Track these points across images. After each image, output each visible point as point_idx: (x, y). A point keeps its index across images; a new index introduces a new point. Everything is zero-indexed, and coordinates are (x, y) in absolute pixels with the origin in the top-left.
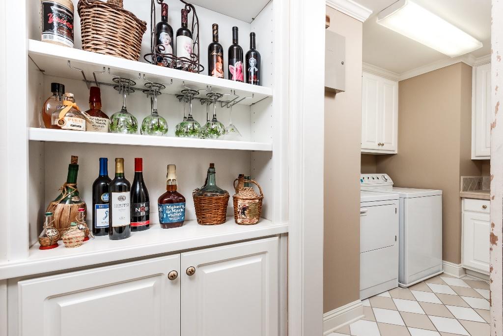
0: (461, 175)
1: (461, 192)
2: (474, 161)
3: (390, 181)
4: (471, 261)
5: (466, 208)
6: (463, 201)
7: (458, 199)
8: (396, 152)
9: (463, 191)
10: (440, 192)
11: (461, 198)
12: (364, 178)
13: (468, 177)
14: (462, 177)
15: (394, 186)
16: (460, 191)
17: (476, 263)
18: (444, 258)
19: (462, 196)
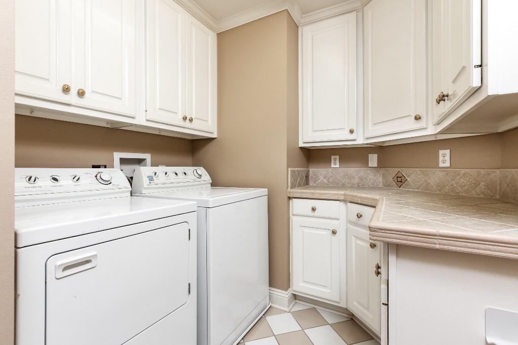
0: (288, 167)
1: (289, 190)
2: (302, 148)
3: (207, 177)
4: (301, 284)
5: (295, 212)
6: (291, 201)
7: (286, 199)
8: (215, 136)
9: (292, 188)
10: (264, 191)
11: (290, 198)
12: (155, 174)
13: (296, 169)
14: (290, 169)
15: (212, 185)
16: (287, 188)
17: (306, 285)
18: (272, 284)
19: (291, 196)
